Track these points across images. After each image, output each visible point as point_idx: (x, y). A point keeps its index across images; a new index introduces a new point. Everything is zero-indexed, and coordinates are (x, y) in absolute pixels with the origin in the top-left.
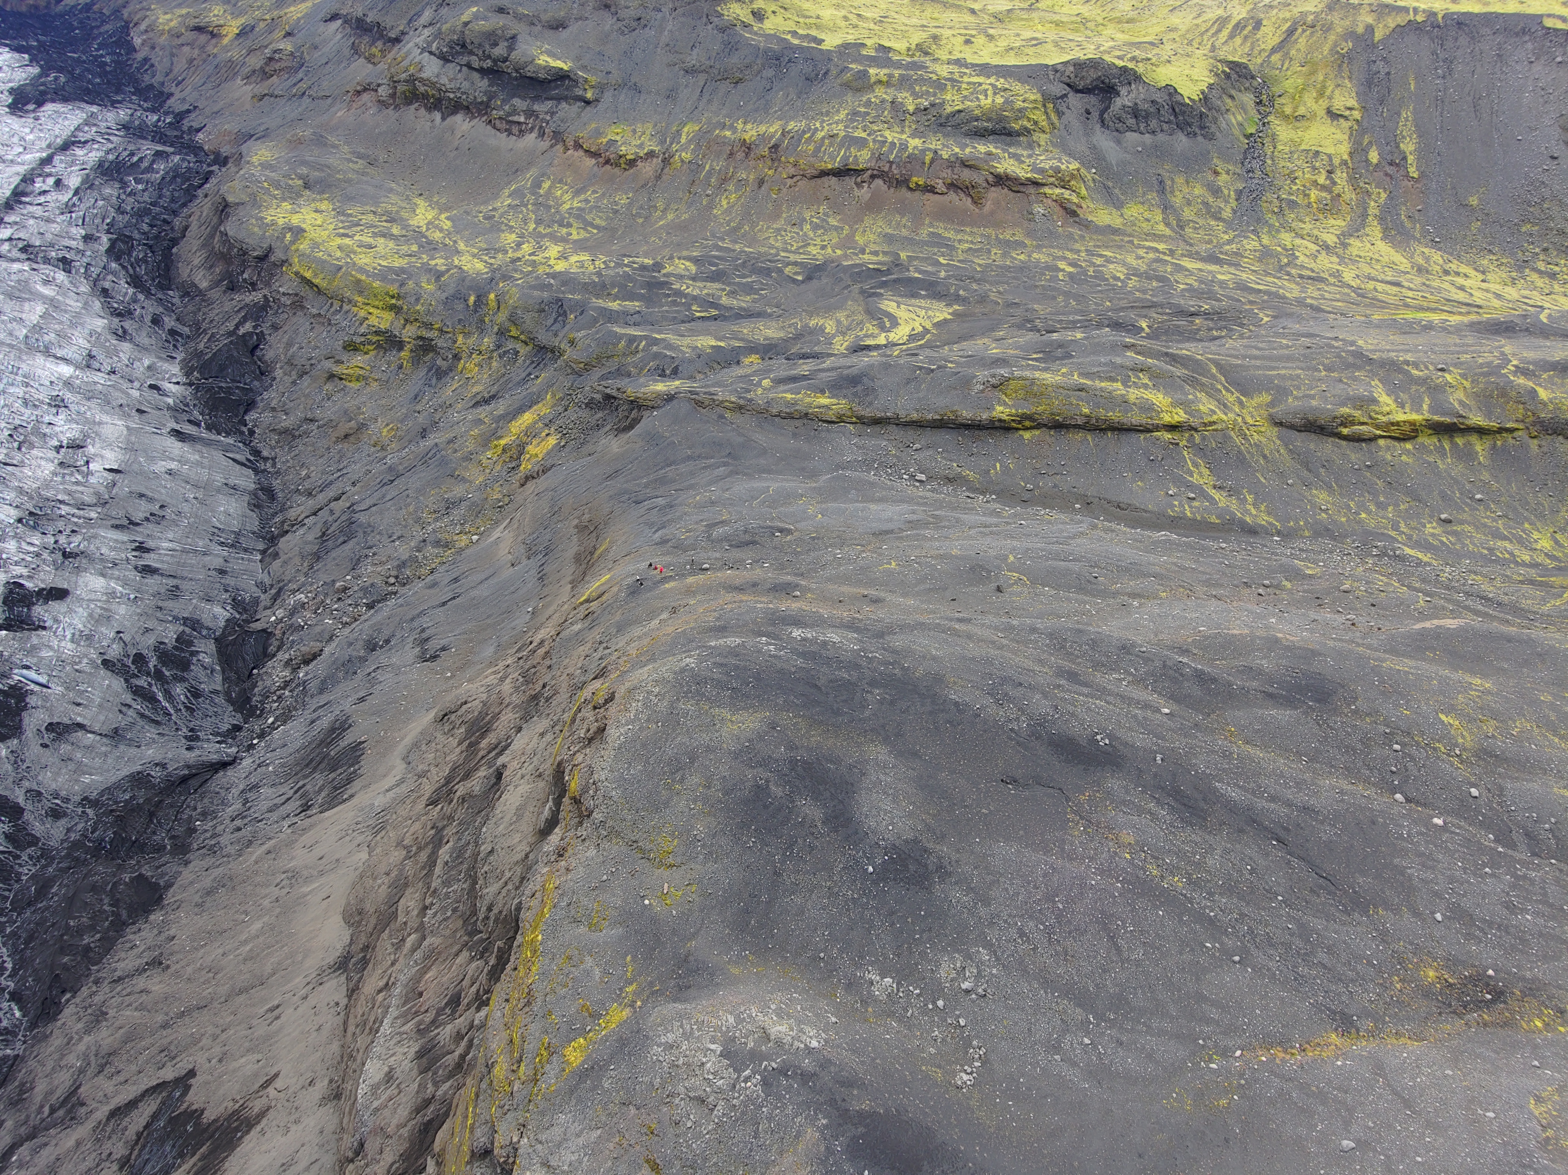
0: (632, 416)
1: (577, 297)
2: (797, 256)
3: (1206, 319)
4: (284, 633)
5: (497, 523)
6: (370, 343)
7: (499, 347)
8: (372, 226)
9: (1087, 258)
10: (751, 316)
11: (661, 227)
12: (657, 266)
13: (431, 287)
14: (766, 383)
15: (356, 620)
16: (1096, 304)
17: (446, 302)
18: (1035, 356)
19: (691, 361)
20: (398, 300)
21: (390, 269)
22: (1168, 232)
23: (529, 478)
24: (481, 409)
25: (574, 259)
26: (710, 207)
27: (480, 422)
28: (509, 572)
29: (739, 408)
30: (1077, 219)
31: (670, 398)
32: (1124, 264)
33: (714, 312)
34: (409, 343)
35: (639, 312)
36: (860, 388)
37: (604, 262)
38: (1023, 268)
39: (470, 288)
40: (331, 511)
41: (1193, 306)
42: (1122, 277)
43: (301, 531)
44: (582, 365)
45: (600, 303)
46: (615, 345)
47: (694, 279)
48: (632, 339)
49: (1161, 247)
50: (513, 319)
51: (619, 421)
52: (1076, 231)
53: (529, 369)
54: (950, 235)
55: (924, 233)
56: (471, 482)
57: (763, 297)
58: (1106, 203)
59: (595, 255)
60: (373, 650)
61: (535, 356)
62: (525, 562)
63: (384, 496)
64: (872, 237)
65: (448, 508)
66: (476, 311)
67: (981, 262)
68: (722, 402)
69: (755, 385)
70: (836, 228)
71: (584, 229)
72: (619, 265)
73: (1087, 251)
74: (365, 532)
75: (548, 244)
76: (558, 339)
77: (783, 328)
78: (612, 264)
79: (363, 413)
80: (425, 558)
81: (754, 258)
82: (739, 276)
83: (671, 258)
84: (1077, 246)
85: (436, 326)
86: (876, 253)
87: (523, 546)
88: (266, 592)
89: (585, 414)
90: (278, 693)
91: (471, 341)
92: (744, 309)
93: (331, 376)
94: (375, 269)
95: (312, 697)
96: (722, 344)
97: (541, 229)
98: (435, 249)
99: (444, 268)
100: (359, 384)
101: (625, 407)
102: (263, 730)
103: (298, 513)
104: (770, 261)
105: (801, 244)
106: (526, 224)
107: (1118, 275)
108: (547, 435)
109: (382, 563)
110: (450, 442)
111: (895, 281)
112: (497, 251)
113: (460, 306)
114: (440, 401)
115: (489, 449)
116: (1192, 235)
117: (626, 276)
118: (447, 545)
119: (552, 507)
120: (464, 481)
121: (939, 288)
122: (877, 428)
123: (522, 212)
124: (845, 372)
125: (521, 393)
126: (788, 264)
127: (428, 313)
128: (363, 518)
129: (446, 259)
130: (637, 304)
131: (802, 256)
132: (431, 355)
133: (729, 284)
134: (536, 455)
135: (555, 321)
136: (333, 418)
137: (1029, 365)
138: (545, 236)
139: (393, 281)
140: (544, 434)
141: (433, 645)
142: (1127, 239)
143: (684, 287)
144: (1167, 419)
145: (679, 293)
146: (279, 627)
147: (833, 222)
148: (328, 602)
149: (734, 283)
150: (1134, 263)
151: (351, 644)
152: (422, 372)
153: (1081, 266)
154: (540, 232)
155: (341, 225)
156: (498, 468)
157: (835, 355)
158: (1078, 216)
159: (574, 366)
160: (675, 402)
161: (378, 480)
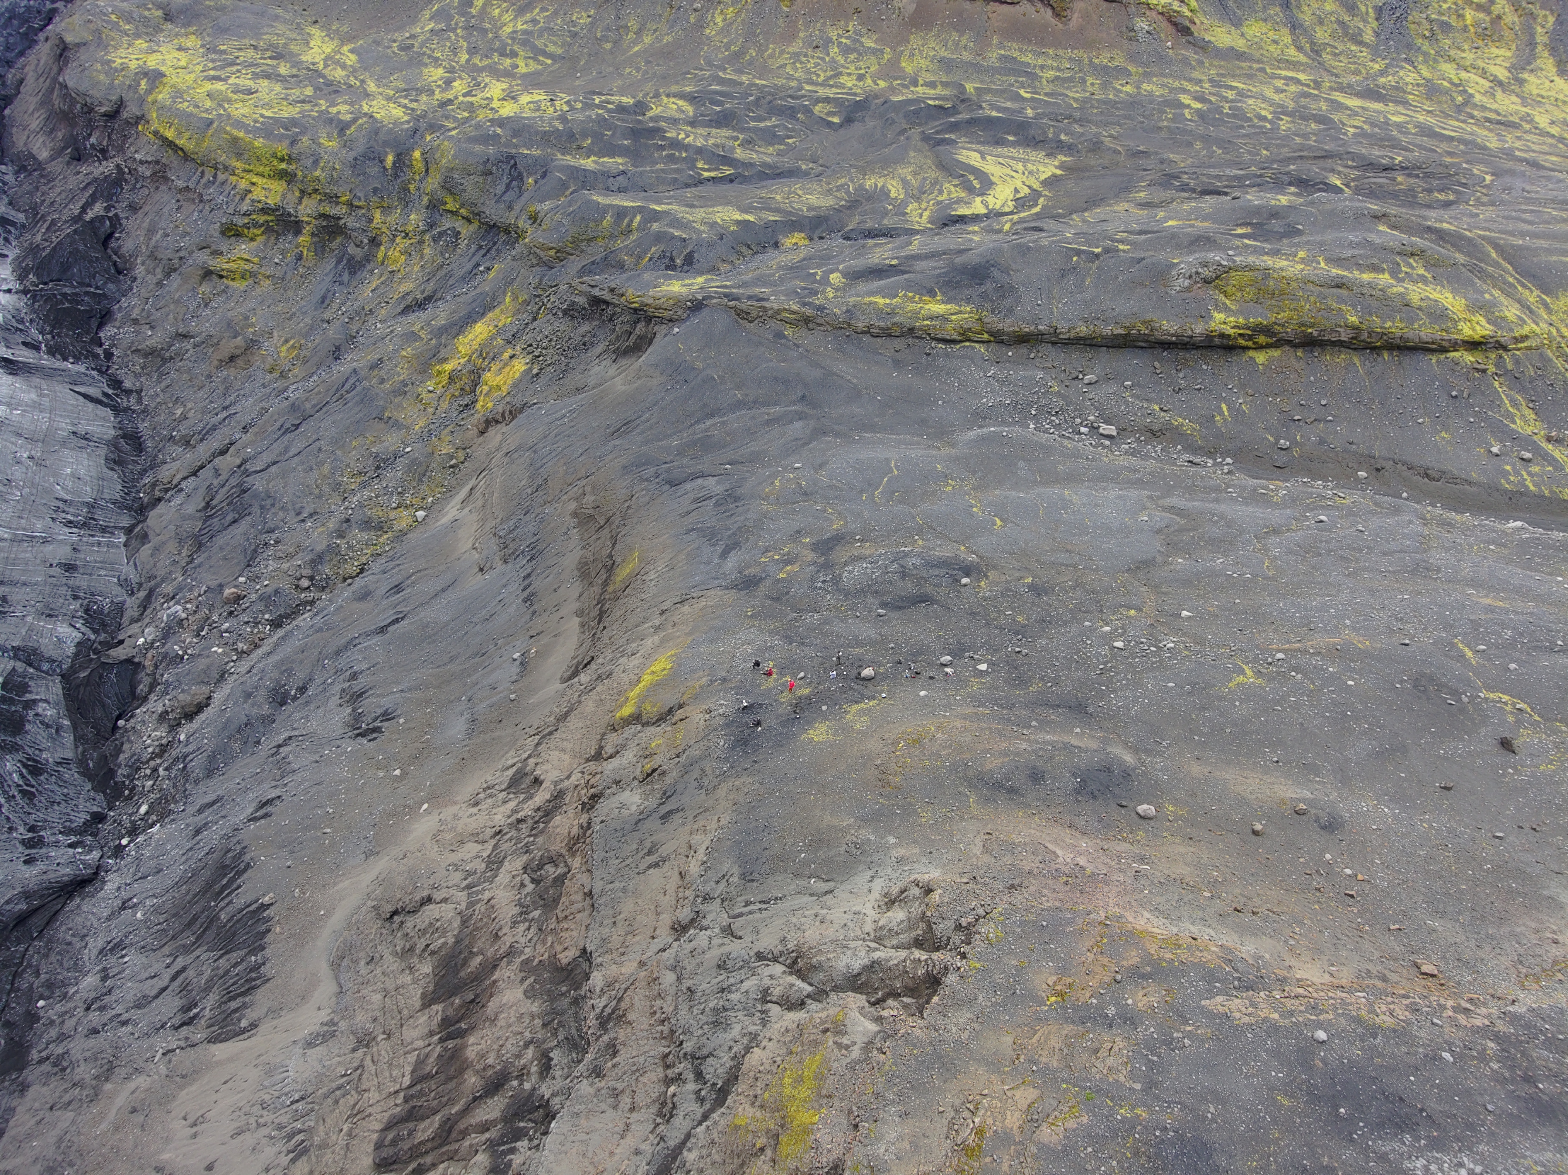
0: (637, 331)
1: (536, 152)
2: (827, 90)
3: (1409, 175)
4: (156, 667)
5: (450, 491)
6: (256, 225)
7: (431, 226)
8: (252, 65)
9: (1213, 90)
10: (779, 175)
11: (637, 54)
12: (641, 107)
13: (333, 144)
14: (835, 278)
15: (257, 646)
16: (1249, 152)
17: (356, 165)
18: (1240, 231)
19: (710, 245)
20: (289, 163)
21: (277, 121)
22: (1302, 58)
23: (490, 422)
24: (412, 317)
25: (525, 99)
26: (700, 26)
27: (412, 336)
28: (474, 582)
29: (806, 321)
30: (1191, 39)
31: (696, 306)
32: (1265, 99)
33: (729, 171)
34: (308, 223)
35: (624, 173)
36: (989, 286)
37: (568, 103)
38: (1134, 103)
39: (386, 144)
40: (216, 470)
41: (1382, 157)
42: (1270, 117)
43: (178, 500)
44: (552, 253)
45: (569, 160)
46: (599, 222)
47: (692, 123)
48: (621, 213)
49: (1302, 77)
50: (448, 185)
51: (618, 338)
52: (1192, 55)
53: (477, 258)
54: (1028, 58)
55: (993, 56)
56: (408, 428)
57: (791, 148)
58: (1222, 19)
59: (554, 93)
60: (283, 703)
61: (483, 238)
62: (500, 566)
63: (286, 450)
64: (924, 63)
65: (378, 468)
66: (396, 176)
67: (1077, 95)
68: (778, 312)
69: (819, 282)
70: (874, 52)
71: (535, 59)
72: (588, 106)
73: (1211, 81)
74: (262, 507)
75: (487, 80)
76: (514, 214)
77: (829, 191)
78: (579, 105)
79: (253, 325)
80: (350, 547)
81: (770, 93)
82: (753, 119)
83: (657, 95)
84: (1196, 74)
85: (343, 199)
86: (932, 85)
87: (496, 540)
88: (132, 594)
89: (562, 325)
90: (152, 764)
91: (393, 218)
92: (768, 166)
93: (207, 274)
94: (256, 121)
95: (196, 782)
96: (751, 218)
97: (476, 60)
98: (336, 92)
99: (348, 117)
100: (245, 283)
101: (625, 318)
102: (133, 823)
103: (173, 471)
104: (791, 97)
105: (829, 74)
106: (455, 54)
107: (1263, 113)
108: (511, 357)
109: (289, 556)
110: (374, 366)
111: (971, 122)
112: (420, 91)
113: (373, 170)
114: (357, 304)
115: (430, 377)
116: (1331, 62)
117: (602, 121)
118: (381, 527)
119: (532, 477)
120: (397, 425)
121: (1032, 132)
122: (1023, 350)
123: (449, 38)
124: (959, 260)
125: (467, 294)
126: (818, 101)
127: (331, 180)
128: (258, 483)
129: (352, 104)
130: (620, 160)
131: (834, 90)
132: (339, 240)
133: (742, 130)
134: (498, 388)
135: (508, 187)
136: (213, 332)
137: (1247, 246)
138: (483, 69)
139: (281, 138)
140: (506, 356)
141: (371, 706)
142: (1255, 66)
143: (682, 136)
144: (1467, 331)
145: (675, 144)
146: (149, 655)
147: (869, 42)
148: (215, 618)
149: (749, 129)
150: (1276, 97)
151: (248, 695)
152: (329, 264)
153: (1210, 102)
154: (475, 65)
155: (211, 65)
156: (444, 405)
157: (918, 232)
158: (1192, 34)
159: (541, 254)
160: (705, 312)
161: (278, 424)
